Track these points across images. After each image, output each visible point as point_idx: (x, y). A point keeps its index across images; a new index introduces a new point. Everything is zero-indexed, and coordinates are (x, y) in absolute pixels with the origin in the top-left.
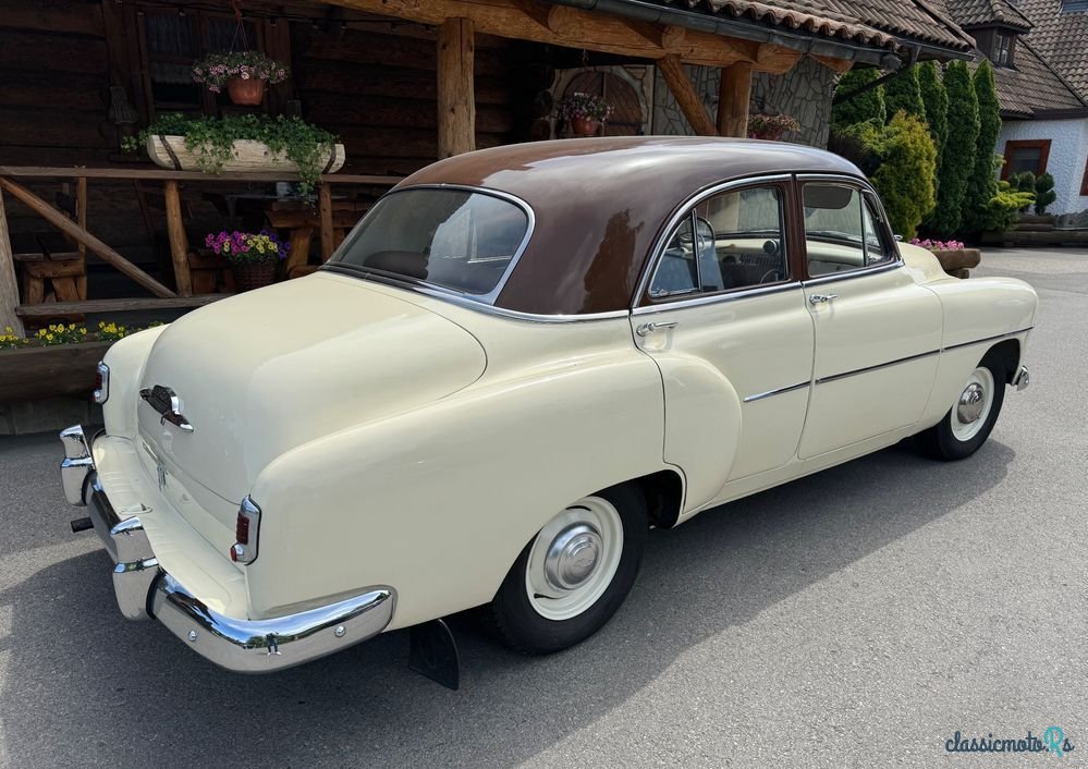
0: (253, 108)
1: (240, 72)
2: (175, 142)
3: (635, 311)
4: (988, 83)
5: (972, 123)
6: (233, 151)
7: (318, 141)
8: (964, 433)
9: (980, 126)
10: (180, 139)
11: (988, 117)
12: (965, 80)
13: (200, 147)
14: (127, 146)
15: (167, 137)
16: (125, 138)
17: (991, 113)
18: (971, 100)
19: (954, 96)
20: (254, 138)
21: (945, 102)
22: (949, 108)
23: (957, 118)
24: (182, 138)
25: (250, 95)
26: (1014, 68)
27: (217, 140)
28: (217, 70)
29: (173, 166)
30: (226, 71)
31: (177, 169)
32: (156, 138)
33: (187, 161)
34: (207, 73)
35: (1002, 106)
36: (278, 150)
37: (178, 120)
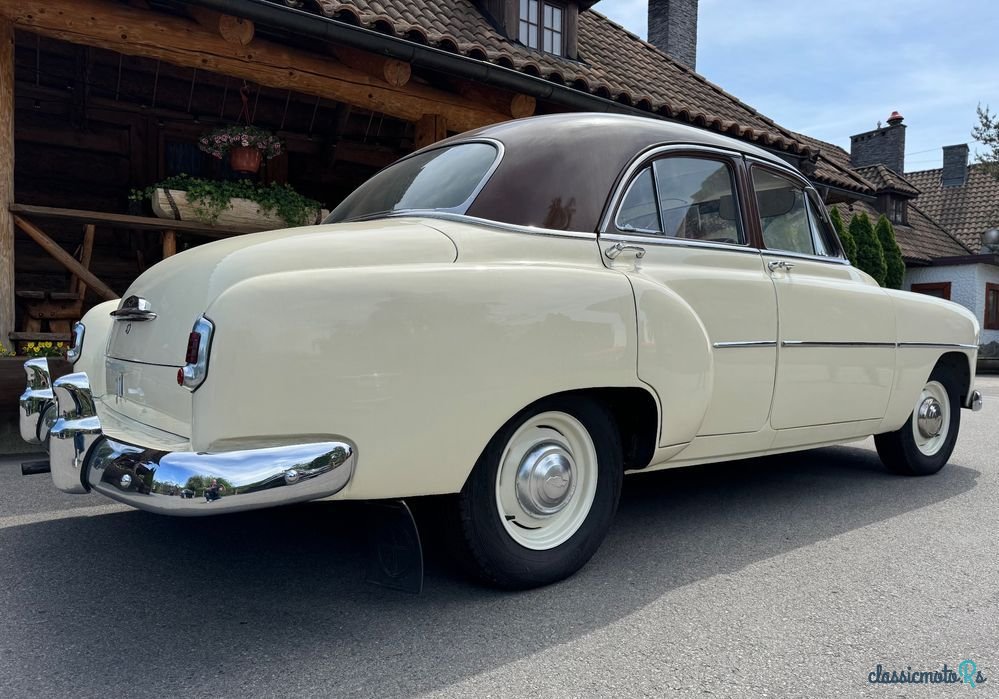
0: (250, 175)
1: (241, 140)
2: (178, 195)
3: (602, 235)
4: (888, 234)
5: (879, 265)
6: (228, 205)
7: (306, 205)
8: (929, 448)
9: (886, 267)
10: (183, 193)
11: (893, 260)
12: (868, 230)
13: (199, 200)
14: (133, 197)
15: (170, 191)
16: (133, 191)
17: (895, 258)
18: (876, 246)
19: (861, 243)
20: (249, 198)
21: (854, 247)
22: (857, 253)
23: (865, 261)
24: (185, 192)
25: (248, 163)
26: (908, 225)
27: (215, 195)
28: (222, 138)
29: (174, 217)
30: (228, 140)
31: (176, 219)
32: (160, 192)
33: (186, 213)
34: (212, 143)
35: (904, 254)
36: (270, 208)
37: (182, 178)
